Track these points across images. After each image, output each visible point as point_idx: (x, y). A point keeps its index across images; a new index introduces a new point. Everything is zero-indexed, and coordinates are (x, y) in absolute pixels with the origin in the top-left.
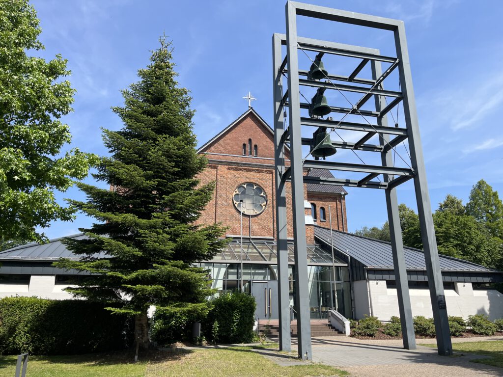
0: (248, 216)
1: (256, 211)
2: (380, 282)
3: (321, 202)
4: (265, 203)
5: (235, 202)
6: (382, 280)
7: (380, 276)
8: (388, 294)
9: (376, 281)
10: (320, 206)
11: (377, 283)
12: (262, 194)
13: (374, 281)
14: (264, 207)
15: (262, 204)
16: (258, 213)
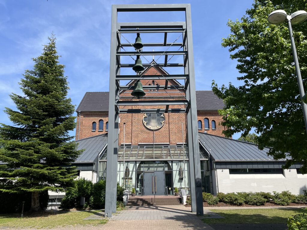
0: (153, 130)
1: (158, 127)
2: (224, 170)
3: (212, 117)
4: (164, 122)
5: (144, 122)
6: (226, 168)
7: (224, 166)
8: (230, 178)
9: (221, 170)
10: (212, 120)
11: (222, 171)
12: (162, 116)
13: (220, 170)
14: (163, 124)
15: (162, 122)
16: (159, 128)
